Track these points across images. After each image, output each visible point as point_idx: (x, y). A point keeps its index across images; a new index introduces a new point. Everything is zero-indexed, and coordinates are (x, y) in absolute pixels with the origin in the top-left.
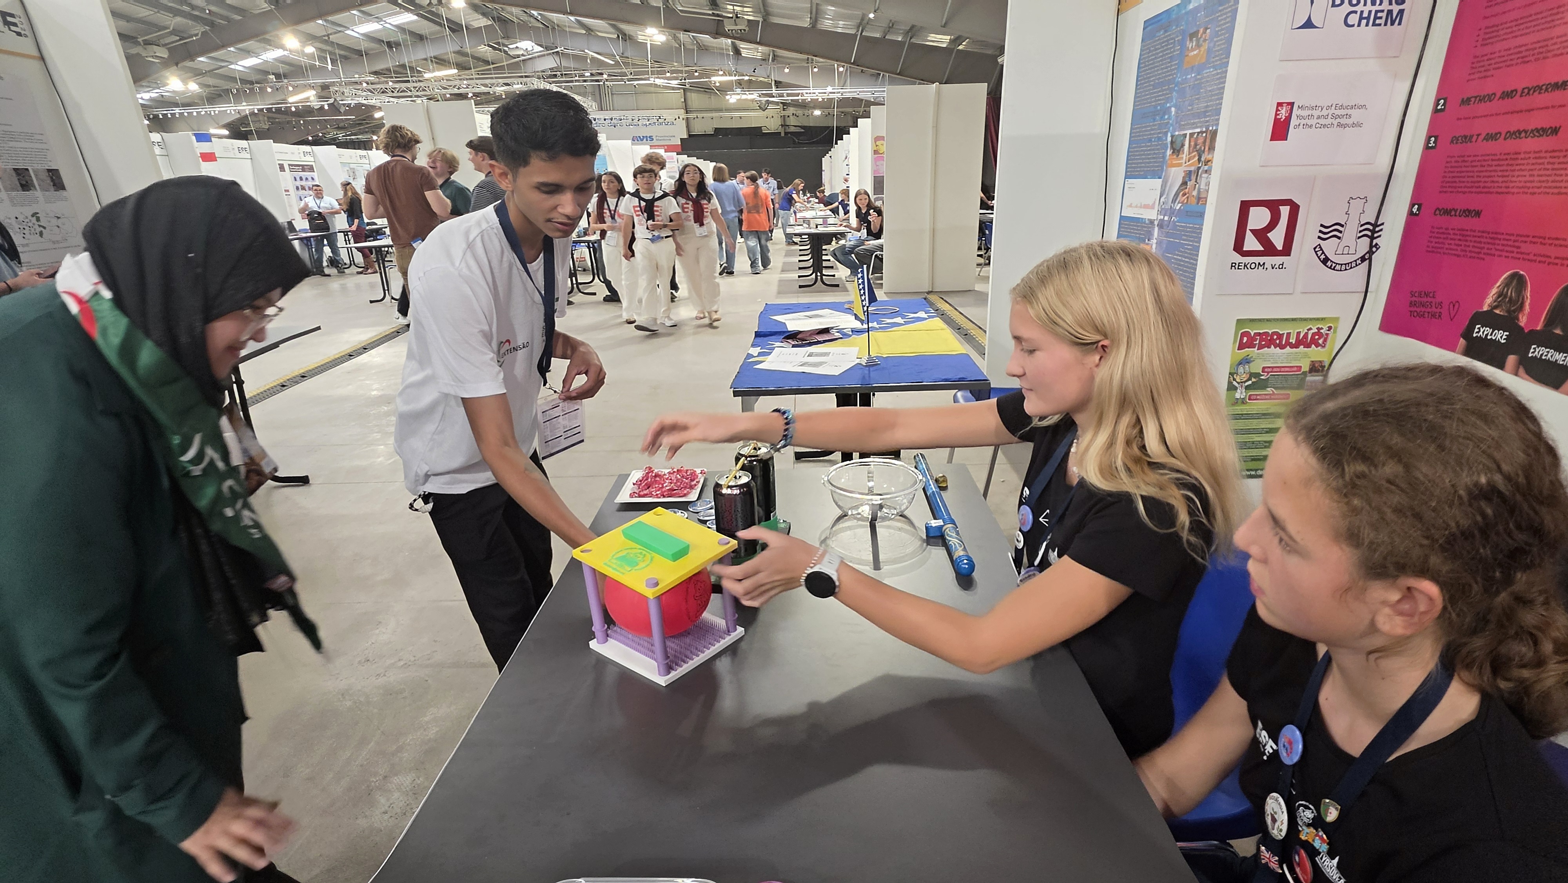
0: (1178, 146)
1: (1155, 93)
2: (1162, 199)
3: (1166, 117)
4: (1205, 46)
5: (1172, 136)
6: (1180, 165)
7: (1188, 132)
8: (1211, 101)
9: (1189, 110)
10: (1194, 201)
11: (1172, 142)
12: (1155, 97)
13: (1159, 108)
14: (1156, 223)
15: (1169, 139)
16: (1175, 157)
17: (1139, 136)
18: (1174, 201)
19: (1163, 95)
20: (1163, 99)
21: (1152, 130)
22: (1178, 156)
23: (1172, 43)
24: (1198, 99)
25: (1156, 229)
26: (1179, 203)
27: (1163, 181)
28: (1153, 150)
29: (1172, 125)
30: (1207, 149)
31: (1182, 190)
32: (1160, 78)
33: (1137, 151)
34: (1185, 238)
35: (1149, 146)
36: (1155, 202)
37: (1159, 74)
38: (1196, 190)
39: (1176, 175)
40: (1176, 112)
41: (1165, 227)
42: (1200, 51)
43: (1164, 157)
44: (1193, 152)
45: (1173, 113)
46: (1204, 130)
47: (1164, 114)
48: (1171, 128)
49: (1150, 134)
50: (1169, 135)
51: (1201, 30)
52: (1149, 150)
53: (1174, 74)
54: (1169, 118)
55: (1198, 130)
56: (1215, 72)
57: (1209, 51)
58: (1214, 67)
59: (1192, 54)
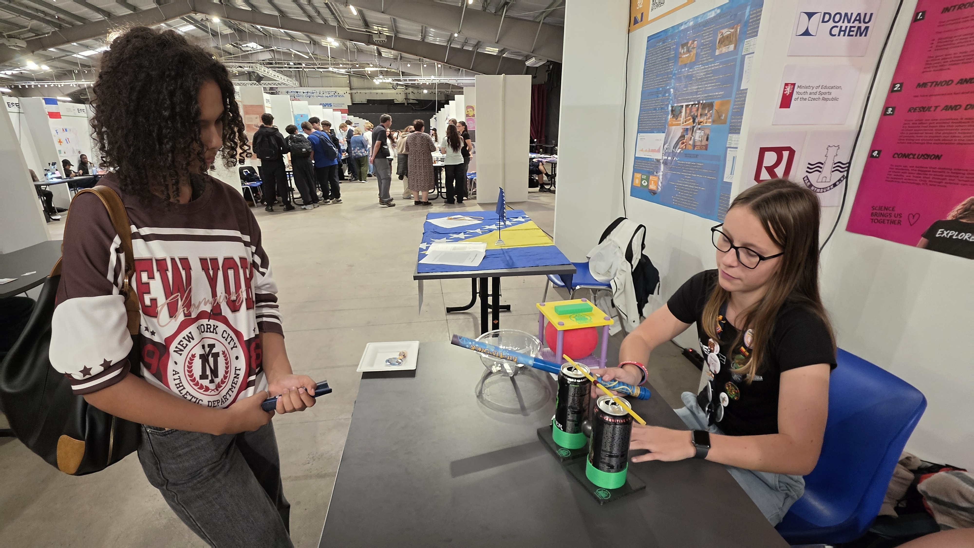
0: (677, 113)
1: (657, 80)
2: (666, 146)
3: (667, 95)
4: (694, 52)
5: (672, 107)
6: (679, 125)
7: (684, 104)
8: (701, 85)
9: (684, 91)
10: (690, 148)
11: (672, 111)
12: (658, 82)
13: (661, 89)
14: (661, 161)
15: (670, 108)
16: (675, 119)
17: (648, 106)
18: (675, 147)
19: (663, 81)
20: (664, 84)
21: (657, 103)
22: (677, 119)
23: (668, 50)
24: (691, 84)
25: (662, 166)
26: (679, 148)
27: (666, 135)
28: (658, 115)
29: (671, 100)
30: (699, 115)
31: (681, 140)
32: (661, 71)
33: (646, 116)
34: (684, 171)
35: (654, 113)
36: (660, 148)
37: (660, 69)
38: (692, 140)
39: (676, 132)
40: (674, 92)
41: (668, 164)
42: (690, 55)
43: (666, 119)
44: (688, 117)
45: (672, 93)
46: (696, 103)
47: (665, 93)
48: (671, 102)
49: (655, 105)
50: (670, 106)
51: (690, 42)
52: (655, 115)
53: (672, 68)
54: (669, 95)
55: (692, 103)
56: (704, 67)
57: (697, 54)
58: (701, 64)
59: (684, 56)
